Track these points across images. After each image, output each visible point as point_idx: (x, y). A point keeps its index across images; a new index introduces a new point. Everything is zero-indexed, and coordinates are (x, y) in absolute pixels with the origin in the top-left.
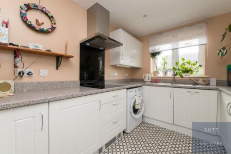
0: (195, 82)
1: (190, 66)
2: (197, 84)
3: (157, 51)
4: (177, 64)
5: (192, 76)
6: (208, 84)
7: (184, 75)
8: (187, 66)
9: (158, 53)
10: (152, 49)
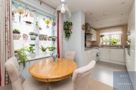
0: (117, 47)
1: (116, 41)
2: (118, 47)
3: (103, 35)
4: (111, 40)
5: (116, 44)
6: (122, 47)
7: (113, 44)
8: (115, 41)
9: (103, 36)
10: (101, 34)
